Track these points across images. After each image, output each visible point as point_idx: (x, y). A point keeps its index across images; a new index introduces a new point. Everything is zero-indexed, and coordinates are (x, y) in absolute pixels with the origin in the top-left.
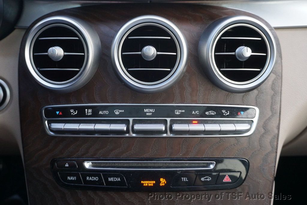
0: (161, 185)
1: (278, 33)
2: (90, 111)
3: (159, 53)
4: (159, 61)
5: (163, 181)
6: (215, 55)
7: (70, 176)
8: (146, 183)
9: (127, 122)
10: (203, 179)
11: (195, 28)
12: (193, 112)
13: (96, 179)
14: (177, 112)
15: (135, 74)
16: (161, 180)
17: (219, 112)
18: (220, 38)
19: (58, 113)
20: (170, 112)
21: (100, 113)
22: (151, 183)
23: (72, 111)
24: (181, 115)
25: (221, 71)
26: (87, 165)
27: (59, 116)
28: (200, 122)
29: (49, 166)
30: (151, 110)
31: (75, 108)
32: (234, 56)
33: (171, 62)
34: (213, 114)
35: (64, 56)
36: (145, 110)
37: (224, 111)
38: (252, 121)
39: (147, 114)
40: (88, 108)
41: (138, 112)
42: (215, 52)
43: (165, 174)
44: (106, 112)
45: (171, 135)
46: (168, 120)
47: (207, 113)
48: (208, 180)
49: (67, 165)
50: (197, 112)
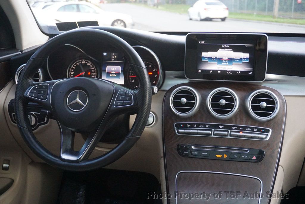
0: (225, 157)
1: (286, 98)
2: (196, 125)
3: (226, 103)
4: (226, 106)
5: (225, 156)
6: (251, 105)
7: (185, 151)
8: (218, 156)
9: (211, 131)
10: (243, 157)
11: (243, 94)
12: (241, 128)
13: (196, 153)
14: (233, 128)
15: (216, 111)
16: (225, 155)
17: (252, 129)
18: (254, 98)
19: (181, 126)
20: (230, 127)
21: (200, 126)
22: (220, 156)
23: (188, 125)
24: (235, 129)
25: (254, 112)
26: (193, 147)
27: (182, 127)
28: (243, 132)
29: (176, 147)
30: (222, 126)
31: (189, 124)
32: (260, 106)
33: (232, 107)
34: (249, 130)
35: (187, 102)
36: (219, 126)
37: (254, 129)
38: (268, 135)
39: (220, 128)
40: (195, 124)
41: (216, 127)
42: (251, 104)
43: (226, 153)
44: (203, 126)
45: (230, 137)
46: (229, 131)
47: (247, 129)
48: (246, 157)
49: (184, 147)
50: (242, 128)
